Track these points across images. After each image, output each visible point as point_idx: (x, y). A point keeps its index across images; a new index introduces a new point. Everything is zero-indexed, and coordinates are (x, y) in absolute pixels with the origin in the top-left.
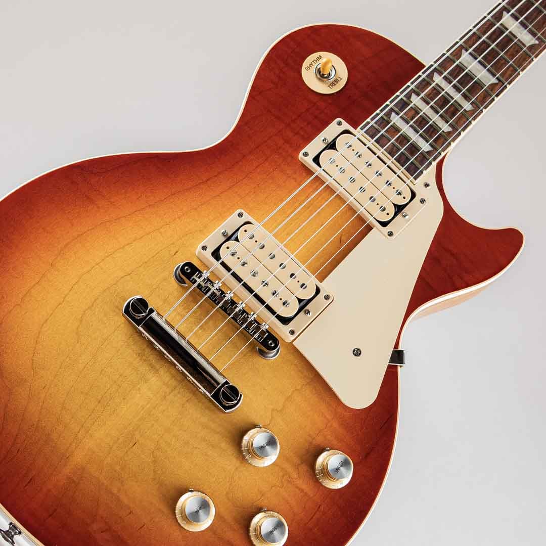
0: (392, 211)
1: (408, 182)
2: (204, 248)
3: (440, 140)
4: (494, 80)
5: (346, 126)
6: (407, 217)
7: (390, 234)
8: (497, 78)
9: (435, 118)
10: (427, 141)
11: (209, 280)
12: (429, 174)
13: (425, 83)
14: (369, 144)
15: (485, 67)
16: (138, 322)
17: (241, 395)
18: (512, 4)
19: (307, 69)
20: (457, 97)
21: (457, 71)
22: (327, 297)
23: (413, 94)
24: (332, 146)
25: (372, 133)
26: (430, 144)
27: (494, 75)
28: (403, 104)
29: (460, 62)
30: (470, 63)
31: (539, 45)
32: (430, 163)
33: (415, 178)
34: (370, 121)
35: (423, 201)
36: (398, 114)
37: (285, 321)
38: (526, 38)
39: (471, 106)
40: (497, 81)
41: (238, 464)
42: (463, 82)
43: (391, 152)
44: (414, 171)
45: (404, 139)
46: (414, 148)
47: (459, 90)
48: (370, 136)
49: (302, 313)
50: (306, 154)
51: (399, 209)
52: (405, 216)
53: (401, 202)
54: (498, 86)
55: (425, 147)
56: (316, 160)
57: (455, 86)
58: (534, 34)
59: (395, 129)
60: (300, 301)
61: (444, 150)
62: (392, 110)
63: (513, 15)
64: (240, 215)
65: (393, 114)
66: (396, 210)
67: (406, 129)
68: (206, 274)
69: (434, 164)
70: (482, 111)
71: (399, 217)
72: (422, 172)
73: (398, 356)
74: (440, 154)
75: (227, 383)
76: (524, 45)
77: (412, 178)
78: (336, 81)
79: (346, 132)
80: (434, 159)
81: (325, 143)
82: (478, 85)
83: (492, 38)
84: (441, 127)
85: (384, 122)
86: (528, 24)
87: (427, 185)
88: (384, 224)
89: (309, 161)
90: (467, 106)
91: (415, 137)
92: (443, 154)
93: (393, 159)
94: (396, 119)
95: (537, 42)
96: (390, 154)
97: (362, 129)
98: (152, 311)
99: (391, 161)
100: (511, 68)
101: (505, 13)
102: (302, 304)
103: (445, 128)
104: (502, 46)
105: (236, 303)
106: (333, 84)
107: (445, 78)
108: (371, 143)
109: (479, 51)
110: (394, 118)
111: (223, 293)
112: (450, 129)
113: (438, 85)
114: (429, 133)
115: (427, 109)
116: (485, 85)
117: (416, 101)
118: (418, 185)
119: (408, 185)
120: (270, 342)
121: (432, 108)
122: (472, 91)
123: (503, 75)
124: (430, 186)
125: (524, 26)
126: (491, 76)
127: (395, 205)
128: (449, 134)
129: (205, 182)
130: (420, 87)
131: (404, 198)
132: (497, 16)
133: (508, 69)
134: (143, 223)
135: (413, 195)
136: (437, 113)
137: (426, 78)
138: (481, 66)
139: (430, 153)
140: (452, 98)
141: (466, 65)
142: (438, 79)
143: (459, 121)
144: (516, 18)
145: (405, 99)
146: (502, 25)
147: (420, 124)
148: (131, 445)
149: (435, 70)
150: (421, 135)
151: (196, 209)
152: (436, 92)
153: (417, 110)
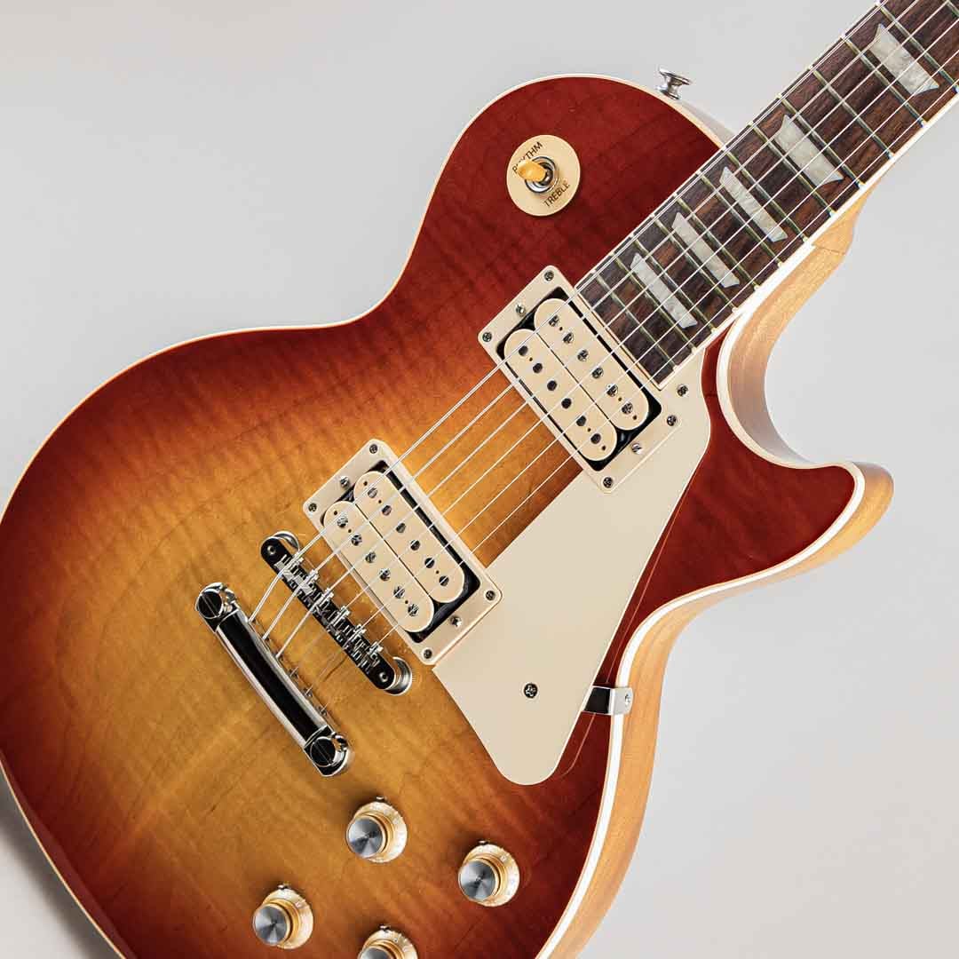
0: (611, 441)
1: (646, 384)
2: (313, 507)
3: (711, 304)
4: (834, 175)
5: (560, 280)
6: (639, 452)
7: (608, 483)
8: (842, 170)
9: (710, 259)
10: (688, 307)
12: (689, 370)
13: (702, 190)
15: (820, 147)
19: (515, 170)
20: (758, 214)
22: (491, 596)
23: (678, 214)
24: (528, 323)
25: (592, 294)
26: (691, 313)
27: (835, 163)
28: (654, 236)
31: (938, 92)
32: (688, 351)
33: (659, 379)
34: (594, 272)
35: (672, 421)
36: (643, 256)
38: (918, 80)
39: (781, 230)
40: (840, 177)
44: (657, 366)
45: (645, 306)
46: (660, 323)
47: (761, 200)
49: (446, 623)
50: (488, 337)
51: (626, 438)
52: (634, 450)
53: (630, 425)
55: (683, 318)
56: (500, 350)
57: (755, 194)
58: (930, 69)
59: (634, 286)
60: (437, 605)
61: (717, 323)
62: (635, 248)
63: (894, 31)
65: (637, 256)
66: (623, 437)
69: (699, 353)
71: (627, 451)
72: (669, 369)
74: (707, 332)
76: (906, 94)
77: (652, 379)
78: (559, 192)
79: (559, 294)
80: (697, 343)
81: (520, 316)
82: (800, 189)
83: (843, 88)
84: (717, 276)
86: (921, 47)
87: (682, 391)
88: (598, 466)
89: (490, 348)
90: (774, 231)
91: (666, 299)
92: (716, 332)
93: (621, 343)
94: (639, 267)
95: (935, 85)
96: (618, 336)
97: (578, 288)
99: (618, 347)
100: (874, 147)
101: (879, 27)
102: (441, 610)
103: (726, 278)
105: (337, 609)
106: (552, 198)
107: (741, 177)
110: (636, 263)
112: (735, 281)
113: (725, 193)
114: (696, 291)
115: (697, 244)
116: (814, 186)
117: (681, 226)
118: (665, 392)
119: (644, 391)
120: (381, 675)
121: (706, 239)
122: (786, 201)
123: (854, 164)
124: (687, 393)
125: (914, 52)
126: (829, 166)
127: (619, 432)
128: (732, 290)
129: (343, 384)
130: (694, 198)
131: (635, 418)
132: (864, 35)
133: (866, 148)
134: (251, 455)
135: (655, 408)
136: (714, 248)
137: (706, 180)
138: (812, 147)
139: (689, 331)
140: (747, 217)
141: (784, 146)
142: (728, 179)
143: (752, 266)
144: (900, 37)
145: (661, 225)
146: (868, 54)
147: (679, 274)
148: (209, 809)
149: (727, 162)
150: (678, 296)
151: (324, 432)
152: (718, 207)
153: (677, 246)
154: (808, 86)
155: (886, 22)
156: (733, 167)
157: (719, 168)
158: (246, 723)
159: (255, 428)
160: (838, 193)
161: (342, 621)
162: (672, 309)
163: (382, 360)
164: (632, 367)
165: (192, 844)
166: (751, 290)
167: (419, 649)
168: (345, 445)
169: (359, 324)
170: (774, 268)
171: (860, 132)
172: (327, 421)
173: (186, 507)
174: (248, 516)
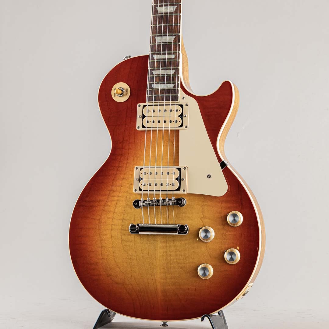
0: (180, 119)
1: (176, 104)
2: (136, 190)
3: (174, 78)
4: (173, 37)
5: (142, 105)
6: (186, 116)
7: (186, 127)
8: (174, 35)
9: (166, 72)
10: (170, 83)
11: (144, 201)
12: (181, 93)
13: (153, 63)
14: (153, 104)
15: (166, 36)
16: (137, 232)
17: (186, 225)
18: (156, 1)
19: (115, 97)
20: (167, 56)
21: (159, 47)
22: (185, 168)
23: (153, 71)
24: (144, 117)
25: (151, 99)
26: (172, 83)
27: (172, 35)
28: (152, 79)
29: (157, 43)
31: (178, 7)
32: (178, 90)
33: (177, 100)
34: (147, 96)
35: (187, 105)
36: (153, 84)
37: (179, 189)
38: (172, 9)
40: (175, 37)
41: (205, 245)
42: (164, 49)
43: (162, 99)
44: (175, 98)
45: (162, 91)
46: (168, 90)
47: (165, 54)
49: (181, 182)
50: (139, 127)
51: (181, 116)
53: (180, 113)
55: (171, 86)
56: (143, 127)
57: (163, 54)
58: (172, 5)
59: (157, 90)
60: (177, 179)
61: (178, 81)
62: (151, 84)
63: (160, 6)
64: (137, 168)
65: (152, 85)
66: (181, 117)
67: (160, 86)
68: (142, 200)
69: (180, 89)
70: (178, 53)
71: (184, 118)
72: (178, 96)
74: (178, 83)
75: (179, 226)
76: (173, 13)
78: (127, 91)
79: (144, 106)
80: (178, 87)
81: (141, 117)
82: (170, 45)
83: (160, 23)
84: (170, 73)
85: (151, 92)
86: (167, 4)
87: (183, 98)
88: (181, 126)
89: (141, 129)
90: (173, 56)
91: (165, 86)
92: (179, 82)
93: (165, 101)
94: (155, 86)
95: (176, 7)
96: (163, 101)
97: (147, 101)
98: (138, 225)
99: (164, 103)
100: (176, 26)
101: (157, 8)
102: (178, 179)
103: (172, 72)
104: (166, 22)
105: (159, 200)
106: (127, 94)
107: (158, 54)
109: (160, 32)
111: (152, 200)
112: (174, 71)
113: (157, 59)
114: (169, 79)
115: (161, 72)
116: (172, 42)
117: (155, 72)
118: (180, 101)
120: (179, 202)
121: (162, 70)
122: (170, 49)
123: (175, 32)
124: (185, 98)
125: (167, 5)
126: (171, 37)
127: (179, 116)
128: (175, 73)
129: (119, 167)
130: (153, 66)
131: (180, 111)
132: (155, 12)
133: (174, 28)
134: (113, 198)
135: (182, 106)
136: (165, 70)
137: (152, 61)
138: (165, 37)
139: (174, 87)
140: (165, 59)
141: (160, 42)
142: (156, 57)
143: (174, 65)
144: (162, 6)
145: (151, 76)
146: (159, 14)
147: (163, 80)
148: (170, 269)
149: (152, 54)
150: (166, 83)
151: (124, 179)
152: (159, 63)
153: (158, 76)
154: (154, 28)
155: (157, 6)
156: (154, 54)
157: (152, 57)
158: (161, 245)
159: (109, 194)
160: (177, 39)
161: (162, 201)
162: (168, 87)
163: (122, 155)
164: (170, 104)
165: (173, 280)
166: (178, 69)
167: (181, 192)
168: (130, 176)
169: (112, 154)
170: (179, 62)
171: (171, 26)
172: (122, 176)
173: (109, 222)
174: (124, 209)
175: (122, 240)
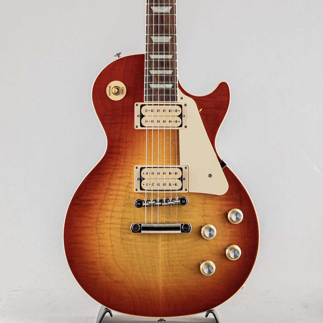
0: (179, 119)
1: (176, 104)
2: (137, 190)
3: (172, 79)
4: (170, 38)
5: (140, 104)
6: (186, 116)
7: (186, 127)
8: (170, 36)
9: (164, 72)
10: (169, 83)
11: (148, 201)
12: (179, 94)
13: (150, 63)
16: (140, 231)
17: (189, 224)
18: (151, 1)
19: (110, 95)
20: (164, 57)
21: (156, 47)
22: (186, 168)
23: (150, 71)
24: (142, 116)
25: (150, 99)
27: (168, 36)
28: (150, 79)
29: (154, 43)
30: (157, 39)
32: (177, 90)
35: (186, 105)
36: (152, 84)
37: (181, 189)
38: (166, 9)
39: (171, 55)
41: (207, 242)
42: (161, 50)
43: (162, 99)
44: (174, 99)
45: (161, 91)
46: (167, 91)
47: (162, 54)
48: (150, 101)
49: (183, 181)
50: (137, 127)
51: (181, 116)
52: (185, 116)
53: (179, 113)
54: (173, 38)
55: (170, 86)
56: (142, 126)
57: (160, 54)
58: (168, 6)
59: (156, 90)
60: (179, 179)
61: (176, 81)
63: (156, 6)
64: (137, 168)
65: (150, 85)
66: (180, 117)
67: (159, 86)
68: (146, 200)
69: (178, 89)
70: (176, 53)
71: (183, 118)
72: (177, 96)
73: (223, 164)
74: (176, 83)
75: (182, 225)
76: (168, 13)
77: (176, 102)
78: (123, 90)
79: (142, 106)
80: (176, 88)
81: (139, 117)
82: (167, 46)
83: (156, 22)
84: (168, 74)
85: (150, 91)
86: (162, 4)
87: (182, 98)
88: (181, 126)
89: (140, 128)
90: (170, 57)
91: (164, 86)
93: (164, 101)
95: (171, 7)
96: (162, 101)
97: (146, 100)
98: (140, 225)
99: (164, 103)
100: (172, 27)
101: (152, 7)
102: (181, 179)
103: (170, 72)
104: (162, 22)
105: (162, 200)
106: (123, 92)
107: (155, 54)
108: (153, 103)
109: (156, 32)
110: (152, 86)
111: (155, 200)
112: (172, 71)
113: (154, 59)
114: (167, 79)
115: (159, 72)
116: (169, 43)
117: (153, 72)
118: (179, 101)
119: (177, 105)
120: (183, 202)
121: (160, 70)
123: (171, 33)
124: (183, 98)
125: (161, 6)
127: (179, 116)
128: (173, 73)
129: (116, 165)
130: (150, 66)
131: (179, 111)
132: (150, 11)
134: (111, 197)
135: (181, 106)
136: (163, 70)
137: (149, 61)
138: (162, 37)
139: (173, 87)
140: (163, 59)
141: (156, 42)
142: (153, 57)
143: (172, 65)
145: (149, 76)
146: (155, 13)
147: (161, 80)
148: (172, 267)
149: (149, 54)
150: (165, 83)
151: (121, 177)
152: (156, 63)
153: (156, 76)
154: (150, 28)
155: (152, 5)
156: (152, 54)
158: (163, 243)
159: (106, 192)
160: (173, 40)
161: (165, 201)
162: (166, 87)
163: (119, 154)
164: (170, 104)
165: (175, 277)
166: (176, 70)
167: (183, 191)
168: (129, 175)
169: (107, 152)
170: (176, 62)
171: (167, 27)
172: (120, 175)
173: (108, 220)
174: (123, 208)
175: (122, 239)
